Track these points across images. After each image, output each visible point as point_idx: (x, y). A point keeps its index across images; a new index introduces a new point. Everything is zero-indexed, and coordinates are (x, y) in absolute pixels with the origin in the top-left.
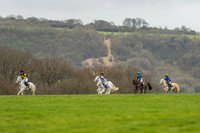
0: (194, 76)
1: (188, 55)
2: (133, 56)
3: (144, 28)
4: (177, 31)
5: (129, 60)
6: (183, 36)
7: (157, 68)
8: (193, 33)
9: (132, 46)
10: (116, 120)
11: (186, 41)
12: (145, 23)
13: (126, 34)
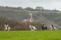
0: (59, 25)
1: (56, 18)
2: (39, 19)
3: (42, 10)
4: (53, 11)
5: (38, 20)
6: (55, 12)
7: (47, 22)
8: (58, 11)
9: (39, 15)
10: (34, 39)
11: (56, 14)
12: (43, 8)
13: (37, 11)
